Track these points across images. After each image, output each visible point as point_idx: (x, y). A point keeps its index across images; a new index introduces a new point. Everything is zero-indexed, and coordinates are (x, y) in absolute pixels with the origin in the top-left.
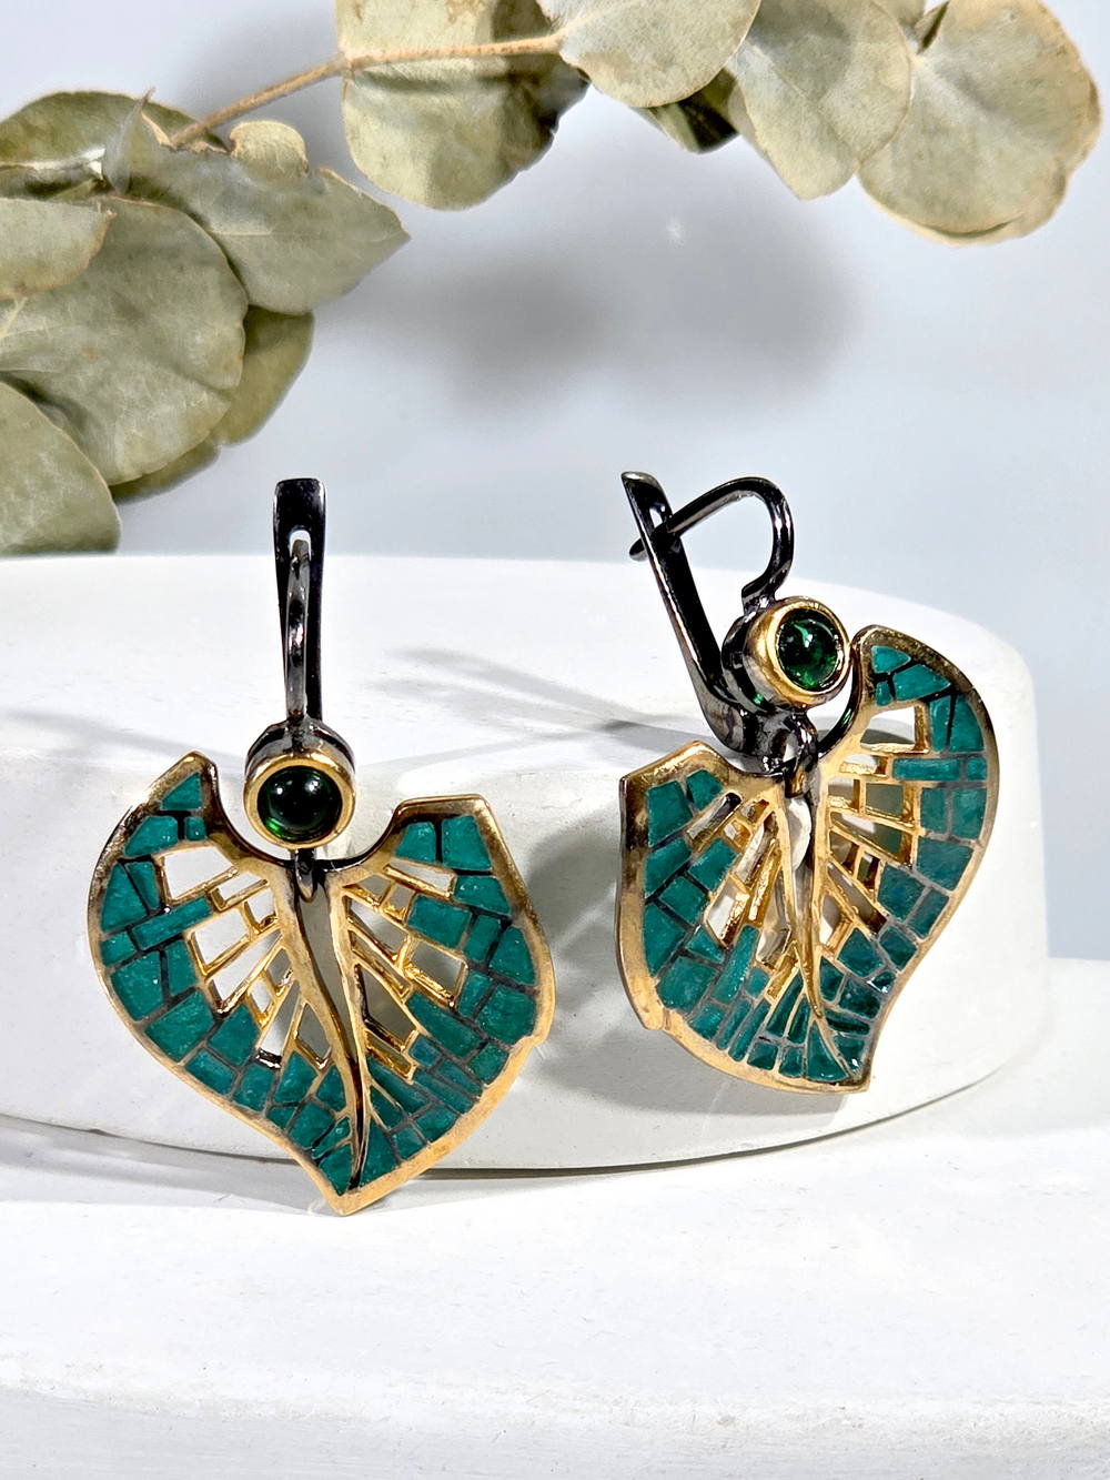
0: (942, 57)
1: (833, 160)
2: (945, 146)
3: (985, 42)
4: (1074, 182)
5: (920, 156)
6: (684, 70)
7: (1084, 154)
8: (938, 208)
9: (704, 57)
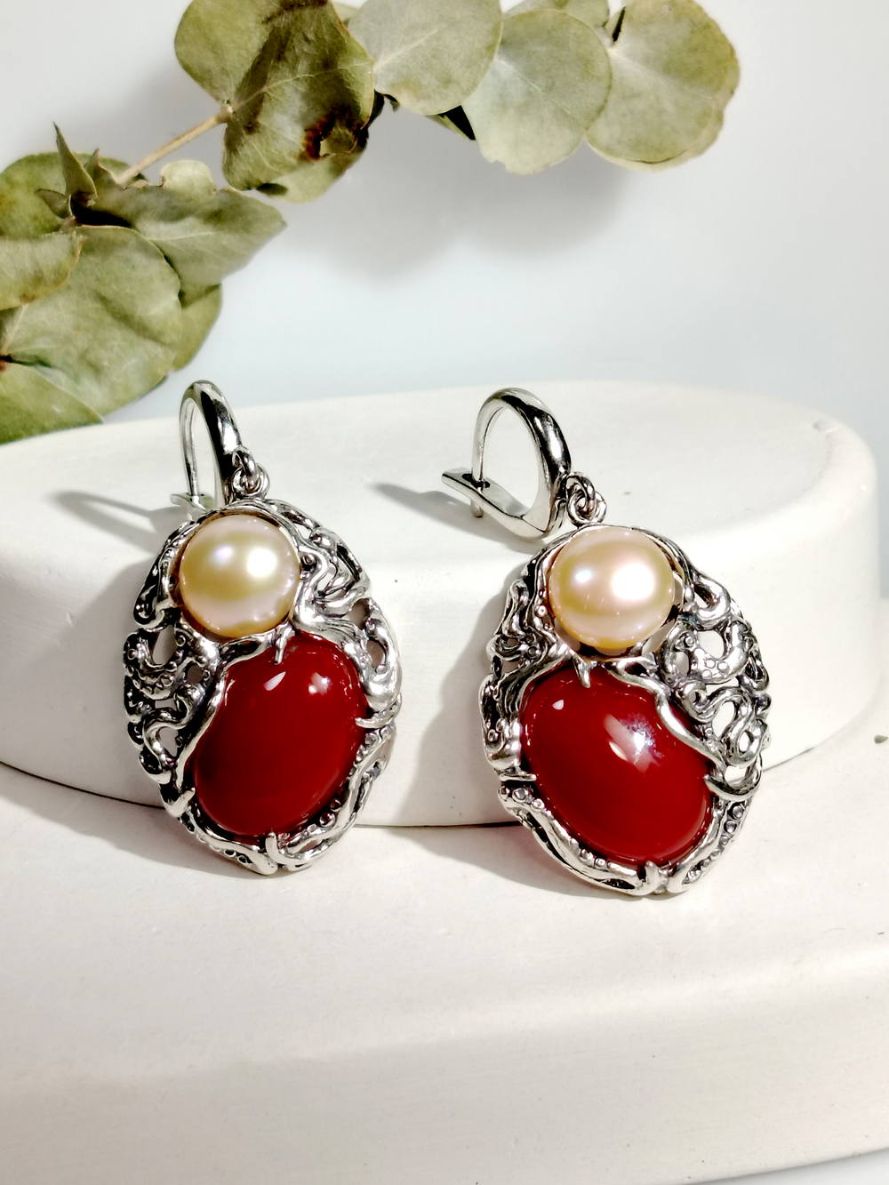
0: (627, 45)
1: (566, 129)
3: (653, 29)
8: (641, 147)
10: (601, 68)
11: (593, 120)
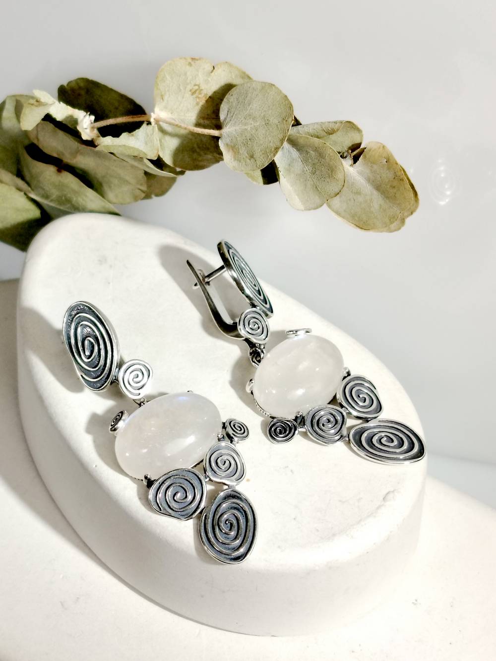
0: (360, 168)
1: (317, 197)
2: (360, 199)
3: (375, 167)
4: (408, 221)
5: (350, 200)
6: (256, 161)
7: (412, 213)
8: (356, 218)
9: (263, 158)
10: (340, 176)
11: (332, 198)
